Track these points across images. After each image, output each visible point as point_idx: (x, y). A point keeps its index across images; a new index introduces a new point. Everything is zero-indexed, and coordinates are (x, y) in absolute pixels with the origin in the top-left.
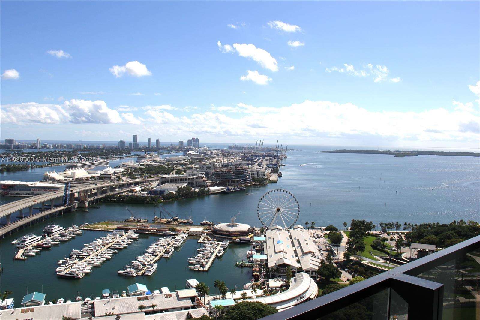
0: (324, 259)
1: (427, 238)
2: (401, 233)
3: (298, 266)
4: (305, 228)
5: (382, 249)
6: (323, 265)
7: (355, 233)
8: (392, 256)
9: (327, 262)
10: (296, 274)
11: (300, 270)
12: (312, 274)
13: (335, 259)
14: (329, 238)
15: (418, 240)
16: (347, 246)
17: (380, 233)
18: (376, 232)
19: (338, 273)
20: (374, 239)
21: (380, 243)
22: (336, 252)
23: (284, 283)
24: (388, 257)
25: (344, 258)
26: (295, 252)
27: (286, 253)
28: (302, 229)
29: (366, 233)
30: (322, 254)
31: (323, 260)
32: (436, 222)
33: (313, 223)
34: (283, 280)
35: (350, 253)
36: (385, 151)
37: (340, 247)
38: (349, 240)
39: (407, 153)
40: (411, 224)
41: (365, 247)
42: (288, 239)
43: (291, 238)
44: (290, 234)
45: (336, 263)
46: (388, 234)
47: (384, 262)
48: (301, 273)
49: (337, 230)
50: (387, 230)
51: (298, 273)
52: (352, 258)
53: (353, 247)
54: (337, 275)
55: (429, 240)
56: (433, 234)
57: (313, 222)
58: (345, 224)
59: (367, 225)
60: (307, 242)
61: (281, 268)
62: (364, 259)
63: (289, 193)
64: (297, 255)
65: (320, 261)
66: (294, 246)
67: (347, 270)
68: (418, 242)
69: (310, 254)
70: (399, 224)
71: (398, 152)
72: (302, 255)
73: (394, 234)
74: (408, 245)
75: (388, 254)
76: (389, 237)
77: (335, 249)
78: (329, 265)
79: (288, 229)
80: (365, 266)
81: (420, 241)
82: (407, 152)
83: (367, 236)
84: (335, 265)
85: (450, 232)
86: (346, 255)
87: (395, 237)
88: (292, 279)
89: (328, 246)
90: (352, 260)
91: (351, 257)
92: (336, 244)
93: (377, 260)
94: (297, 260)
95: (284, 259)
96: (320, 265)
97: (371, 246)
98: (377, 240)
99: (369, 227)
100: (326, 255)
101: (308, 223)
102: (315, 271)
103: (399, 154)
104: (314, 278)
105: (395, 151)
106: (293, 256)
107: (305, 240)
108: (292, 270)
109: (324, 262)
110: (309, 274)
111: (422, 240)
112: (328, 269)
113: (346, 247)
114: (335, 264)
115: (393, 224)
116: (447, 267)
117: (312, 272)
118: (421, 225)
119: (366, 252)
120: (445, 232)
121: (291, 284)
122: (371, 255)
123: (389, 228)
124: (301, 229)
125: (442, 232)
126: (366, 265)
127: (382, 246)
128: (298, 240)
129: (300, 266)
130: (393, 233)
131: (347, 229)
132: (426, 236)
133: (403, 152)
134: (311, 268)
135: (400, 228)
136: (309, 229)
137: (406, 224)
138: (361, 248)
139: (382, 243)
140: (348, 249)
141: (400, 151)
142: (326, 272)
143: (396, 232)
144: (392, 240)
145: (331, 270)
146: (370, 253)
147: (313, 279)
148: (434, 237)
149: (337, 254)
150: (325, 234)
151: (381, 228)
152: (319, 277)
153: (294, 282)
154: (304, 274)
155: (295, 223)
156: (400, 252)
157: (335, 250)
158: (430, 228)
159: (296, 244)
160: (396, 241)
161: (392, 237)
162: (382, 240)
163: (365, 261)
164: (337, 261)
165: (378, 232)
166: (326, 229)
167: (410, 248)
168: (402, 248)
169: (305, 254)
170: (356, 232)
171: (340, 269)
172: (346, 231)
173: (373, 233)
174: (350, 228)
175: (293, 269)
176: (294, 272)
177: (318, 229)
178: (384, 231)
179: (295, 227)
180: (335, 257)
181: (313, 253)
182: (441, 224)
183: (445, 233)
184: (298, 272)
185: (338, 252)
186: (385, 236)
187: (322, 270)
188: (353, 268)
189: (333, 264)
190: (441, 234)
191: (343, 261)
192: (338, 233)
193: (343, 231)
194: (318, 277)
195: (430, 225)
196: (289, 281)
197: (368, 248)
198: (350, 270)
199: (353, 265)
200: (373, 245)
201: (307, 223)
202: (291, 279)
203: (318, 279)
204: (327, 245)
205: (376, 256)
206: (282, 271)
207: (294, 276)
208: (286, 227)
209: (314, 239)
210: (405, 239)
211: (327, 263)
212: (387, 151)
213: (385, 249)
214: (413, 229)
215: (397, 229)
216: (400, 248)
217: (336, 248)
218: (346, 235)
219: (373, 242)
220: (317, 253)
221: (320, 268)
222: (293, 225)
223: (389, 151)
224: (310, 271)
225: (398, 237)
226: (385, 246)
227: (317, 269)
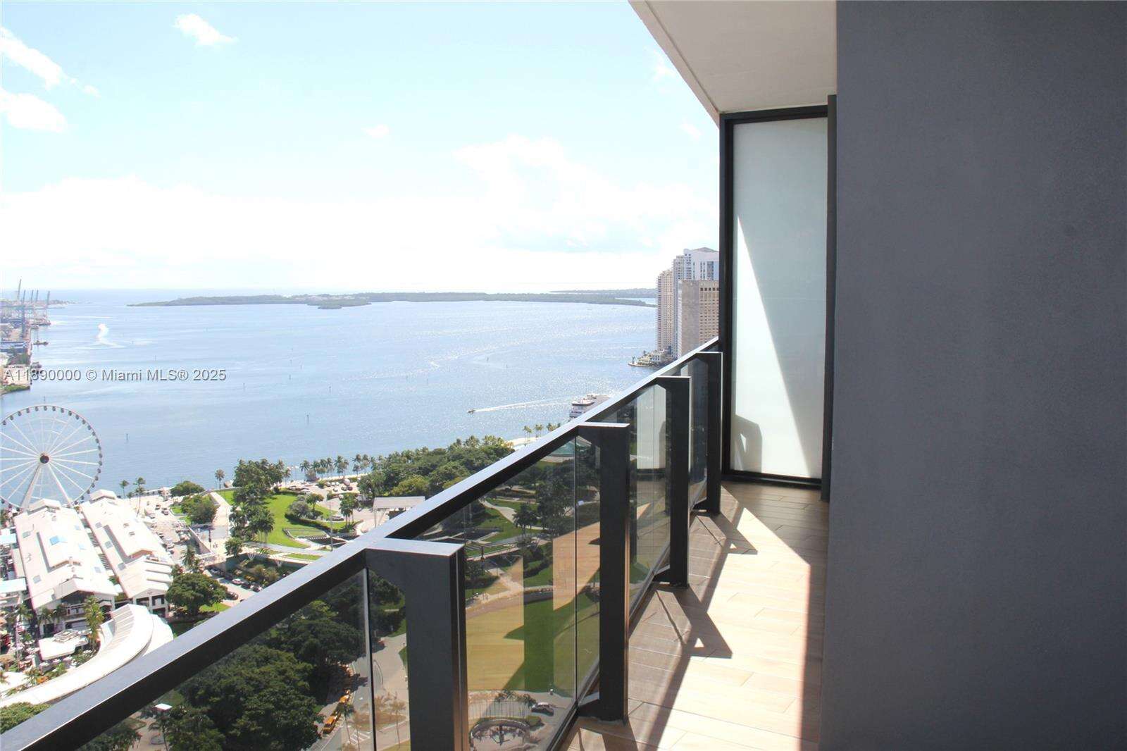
0: (180, 563)
1: (405, 482)
2: (350, 479)
3: (115, 590)
4: (119, 497)
5: (312, 520)
6: (179, 579)
7: (247, 493)
8: (335, 531)
9: (187, 570)
10: (110, 612)
11: (122, 600)
12: (154, 604)
13: (206, 559)
14: (184, 511)
15: (388, 491)
16: (231, 525)
17: (302, 486)
18: (292, 484)
19: (219, 590)
20: (290, 500)
21: (305, 508)
22: (206, 543)
23: (83, 639)
24: (328, 536)
25: (228, 554)
26: (104, 557)
27: (79, 564)
28: (113, 498)
29: (272, 488)
30: (172, 553)
31: (177, 566)
32: (420, 448)
33: (140, 481)
34: (80, 633)
35: (240, 541)
36: (297, 296)
37: (212, 529)
38: (234, 510)
39: (347, 298)
40: (369, 458)
41: (273, 522)
42: (78, 529)
43: (87, 525)
44: (81, 516)
45: (210, 568)
46: (321, 486)
47: (319, 550)
48: (126, 606)
49: (202, 490)
50: (318, 475)
51: (116, 608)
52: (246, 550)
53: (246, 525)
54: (215, 595)
55: (410, 486)
56: (418, 473)
57: (140, 479)
58: (220, 475)
59: (271, 470)
60: (130, 529)
61: (70, 605)
62: (274, 547)
63: (70, 414)
64: (108, 565)
65: (170, 570)
66: (96, 543)
67: (238, 580)
68: (387, 494)
69: (144, 558)
70: (343, 460)
71: (325, 298)
72: (122, 562)
73: (333, 483)
74: (368, 504)
75: (326, 529)
76: (324, 493)
77: (201, 536)
78: (194, 576)
79: (76, 503)
80: (279, 565)
81: (392, 491)
82: (346, 295)
83: (275, 496)
84: (207, 573)
85: (452, 463)
86: (232, 547)
87: (337, 491)
88: (105, 626)
89: (185, 532)
90: (246, 555)
91: (243, 548)
92: (202, 525)
93: (304, 547)
94: (112, 577)
95: (75, 579)
96: (171, 579)
97: (287, 516)
98: (299, 502)
99: (276, 474)
100: (182, 553)
101: (128, 483)
102: (162, 597)
103: (328, 303)
104: (160, 612)
105: (319, 296)
106: (98, 570)
107: (126, 525)
108: (101, 605)
109: (181, 571)
110: (147, 605)
111: (396, 489)
112: (193, 585)
113: (230, 528)
114: (207, 571)
115: (329, 461)
116: (451, 537)
117: (154, 598)
118: (390, 457)
119: (276, 532)
120: (441, 465)
121: (101, 638)
122: (290, 537)
123: (322, 472)
124: (111, 501)
125: (434, 467)
126: (280, 561)
127: (311, 514)
128: (107, 529)
129: (121, 591)
130: (331, 481)
131: (226, 486)
132: (402, 479)
133: (338, 296)
134: (150, 591)
135: (345, 468)
136: (130, 496)
137: (358, 459)
138: (265, 525)
139: (310, 506)
140: (236, 532)
141: (331, 296)
142: (189, 594)
143: (337, 478)
144: (330, 497)
145: (199, 587)
146: (286, 533)
147: (159, 616)
148: (420, 479)
149: (208, 547)
150: (173, 503)
151: (303, 474)
152: (172, 610)
153: (111, 633)
154: (133, 608)
155: (93, 486)
156: (351, 521)
157: (203, 538)
158: (409, 461)
159: (103, 538)
160: (340, 499)
161: (330, 492)
162: (309, 501)
163: (277, 552)
164: (211, 563)
165: (298, 484)
166: (175, 492)
167: (372, 510)
168: (355, 511)
169: (128, 559)
170: (247, 490)
171: (222, 581)
172: (225, 490)
173: (288, 487)
174: (232, 482)
175: (103, 600)
176: (106, 609)
177: (153, 493)
178: (311, 479)
179: (93, 496)
180: (206, 555)
181: (150, 553)
182: (431, 450)
183: (442, 469)
184: (118, 606)
185: (210, 540)
186: (314, 489)
187: (177, 591)
188: (251, 574)
189: (202, 572)
190: (431, 471)
191: (225, 560)
192: (204, 497)
193: (217, 491)
194: (170, 610)
195: (408, 456)
196: (96, 632)
197: (280, 523)
198: (245, 578)
199: (250, 565)
200: (292, 515)
201: (124, 484)
202: (101, 626)
203: (171, 614)
204: (180, 528)
205: (300, 538)
206: (73, 612)
207: (108, 617)
208: (70, 500)
209: (148, 519)
210: (359, 492)
211: (189, 572)
212: (301, 296)
213: (319, 520)
214: (374, 468)
215: (339, 472)
216: (352, 512)
217: (206, 533)
218: (225, 499)
219: (291, 507)
220: (161, 553)
221: (172, 588)
222: (88, 492)
223: (306, 295)
224: (147, 599)
225: (343, 489)
226: (317, 514)
227: (163, 591)
